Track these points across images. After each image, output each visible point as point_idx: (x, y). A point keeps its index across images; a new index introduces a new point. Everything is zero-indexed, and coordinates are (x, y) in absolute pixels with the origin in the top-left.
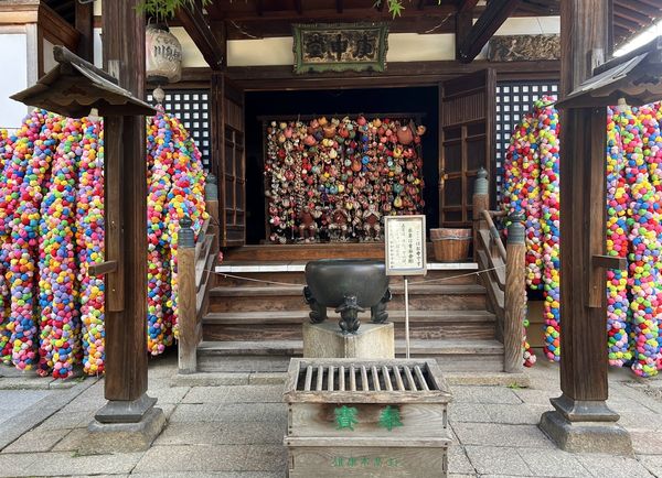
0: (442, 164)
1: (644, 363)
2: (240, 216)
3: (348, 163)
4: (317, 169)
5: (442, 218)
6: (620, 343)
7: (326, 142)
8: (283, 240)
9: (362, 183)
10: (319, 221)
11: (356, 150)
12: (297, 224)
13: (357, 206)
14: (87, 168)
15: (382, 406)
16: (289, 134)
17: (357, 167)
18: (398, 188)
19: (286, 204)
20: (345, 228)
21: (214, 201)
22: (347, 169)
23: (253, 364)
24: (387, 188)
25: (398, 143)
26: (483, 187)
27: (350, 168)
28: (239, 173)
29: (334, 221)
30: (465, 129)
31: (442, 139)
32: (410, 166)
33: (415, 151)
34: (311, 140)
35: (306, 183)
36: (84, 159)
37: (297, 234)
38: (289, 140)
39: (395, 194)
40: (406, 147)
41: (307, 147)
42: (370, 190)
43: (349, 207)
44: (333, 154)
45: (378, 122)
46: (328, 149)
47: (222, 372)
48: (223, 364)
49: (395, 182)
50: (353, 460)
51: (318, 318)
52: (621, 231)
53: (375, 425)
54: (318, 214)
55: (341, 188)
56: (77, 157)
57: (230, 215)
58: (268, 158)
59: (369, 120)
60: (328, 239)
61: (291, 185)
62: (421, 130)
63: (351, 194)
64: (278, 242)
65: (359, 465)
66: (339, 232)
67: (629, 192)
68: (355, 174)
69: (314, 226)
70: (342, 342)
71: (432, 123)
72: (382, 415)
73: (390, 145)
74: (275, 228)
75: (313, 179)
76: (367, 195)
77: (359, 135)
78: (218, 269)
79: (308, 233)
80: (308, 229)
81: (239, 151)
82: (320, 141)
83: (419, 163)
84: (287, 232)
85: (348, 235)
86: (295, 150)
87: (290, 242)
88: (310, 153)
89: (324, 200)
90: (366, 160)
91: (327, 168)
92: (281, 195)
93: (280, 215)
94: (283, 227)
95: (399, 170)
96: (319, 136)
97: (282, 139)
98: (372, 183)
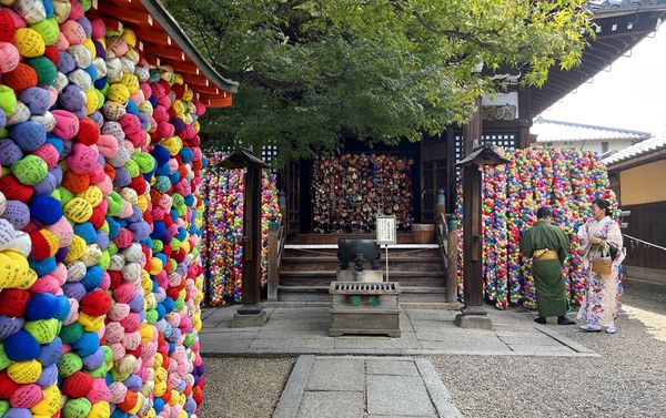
0: (422, 183)
1: (529, 301)
2: (296, 215)
3: (364, 182)
4: (344, 186)
5: (423, 218)
6: (516, 290)
7: (350, 169)
8: (322, 231)
9: (373, 195)
10: (345, 219)
11: (370, 174)
12: (331, 221)
13: (370, 209)
14: (213, 188)
15: (371, 295)
16: (327, 164)
17: (370, 185)
18: (396, 199)
19: (324, 208)
20: (362, 223)
21: (284, 206)
22: (364, 186)
23: (308, 297)
24: (389, 198)
25: (396, 170)
26: (442, 200)
27: (365, 185)
28: (296, 189)
29: (355, 219)
30: (435, 164)
31: (422, 169)
32: (404, 184)
33: (407, 174)
34: (341, 168)
35: (337, 195)
36: (212, 183)
37: (331, 227)
38: (328, 168)
39: (394, 203)
40: (401, 172)
41: (338, 172)
42: (378, 200)
43: (365, 210)
44: (355, 177)
45: (384, 157)
46: (351, 174)
47: (292, 301)
48: (291, 297)
49: (395, 194)
50: (359, 320)
51: (345, 267)
52: (515, 226)
53: (368, 304)
54: (345, 215)
55: (360, 198)
56: (208, 182)
57: (291, 215)
58: (313, 178)
59: (378, 155)
60: (351, 231)
61: (328, 196)
62: (411, 162)
63: (366, 202)
64: (319, 232)
65: (362, 322)
66: (358, 226)
67: (521, 203)
68: (369, 189)
69: (342, 222)
70: (356, 275)
71: (417, 158)
72: (371, 300)
73: (391, 171)
74: (317, 223)
75: (342, 192)
76: (376, 202)
77: (371, 165)
78: (286, 247)
79: (338, 226)
80: (338, 224)
81: (297, 175)
82: (346, 168)
83: (410, 183)
84: (325, 226)
85: (364, 228)
86: (330, 174)
87: (326, 232)
88: (340, 177)
89: (349, 205)
90: (375, 180)
91: (350, 186)
92: (321, 202)
93: (320, 215)
94: (322, 223)
95: (397, 187)
96: (346, 165)
97: (322, 167)
98: (380, 195)
